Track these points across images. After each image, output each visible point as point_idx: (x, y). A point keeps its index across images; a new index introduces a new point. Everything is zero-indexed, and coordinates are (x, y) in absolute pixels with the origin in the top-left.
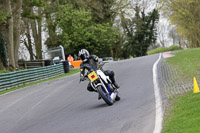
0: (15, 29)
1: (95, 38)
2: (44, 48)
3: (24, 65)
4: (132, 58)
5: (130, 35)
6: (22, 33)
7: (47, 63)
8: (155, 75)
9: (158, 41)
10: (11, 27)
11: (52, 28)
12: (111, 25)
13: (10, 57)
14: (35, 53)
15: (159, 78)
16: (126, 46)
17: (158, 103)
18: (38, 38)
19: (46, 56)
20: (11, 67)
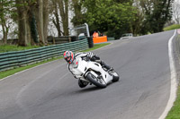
0: (44, 9)
1: (116, 16)
3: (52, 41)
4: (150, 34)
5: (148, 13)
6: (51, 12)
7: (74, 39)
9: (173, 19)
10: (41, 7)
11: (77, 8)
12: (131, 4)
13: (40, 33)
14: (62, 29)
15: (174, 52)
16: (145, 23)
17: (173, 75)
18: (65, 16)
19: (73, 33)
20: (41, 43)
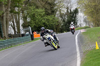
1: (46, 22)
2: (21, 28)
3: (11, 37)
4: (65, 33)
5: (64, 21)
6: (10, 21)
7: (23, 35)
8: (76, 41)
9: (78, 24)
10: (5, 18)
11: (25, 18)
12: (55, 16)
13: (4, 32)
14: (16, 30)
15: (78, 42)
16: (62, 26)
17: (78, 55)
18: (18, 23)
19: (22, 32)
20: (5, 38)
